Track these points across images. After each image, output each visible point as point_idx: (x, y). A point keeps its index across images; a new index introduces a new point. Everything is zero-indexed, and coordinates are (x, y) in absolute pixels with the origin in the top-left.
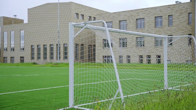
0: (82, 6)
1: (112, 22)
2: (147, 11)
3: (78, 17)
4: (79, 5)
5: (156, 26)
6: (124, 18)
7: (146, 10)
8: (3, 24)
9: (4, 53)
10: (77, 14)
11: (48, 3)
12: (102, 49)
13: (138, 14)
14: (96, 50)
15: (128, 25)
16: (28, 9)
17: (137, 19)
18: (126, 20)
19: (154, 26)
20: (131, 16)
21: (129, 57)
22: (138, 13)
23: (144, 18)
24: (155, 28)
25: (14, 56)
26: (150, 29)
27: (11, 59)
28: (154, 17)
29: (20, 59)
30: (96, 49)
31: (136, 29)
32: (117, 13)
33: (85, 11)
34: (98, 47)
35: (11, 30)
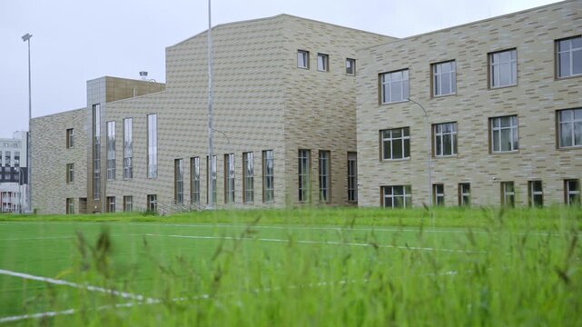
0: (323, 25)
1: (407, 69)
2: (527, 22)
3: (307, 64)
4: (312, 23)
5: (557, 75)
6: (445, 54)
7: (522, 17)
8: (105, 99)
9: (108, 185)
10: (306, 53)
11: (218, 26)
12: (377, 163)
13: (495, 36)
14: (359, 168)
15: (459, 77)
16: (168, 50)
17: (489, 54)
18: (454, 60)
19: (553, 74)
20: (469, 45)
21: (466, 187)
22: (493, 31)
23: (515, 49)
24: (556, 79)
25: (133, 194)
26: (536, 86)
27: (124, 205)
28: (552, 41)
29: (146, 201)
30: (358, 164)
31: (489, 88)
32: (424, 39)
33: (332, 42)
34: (366, 156)
35: (126, 115)
